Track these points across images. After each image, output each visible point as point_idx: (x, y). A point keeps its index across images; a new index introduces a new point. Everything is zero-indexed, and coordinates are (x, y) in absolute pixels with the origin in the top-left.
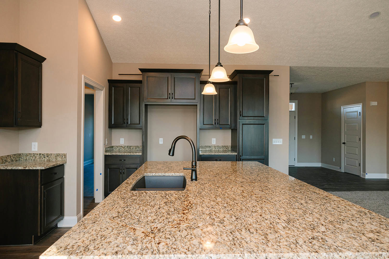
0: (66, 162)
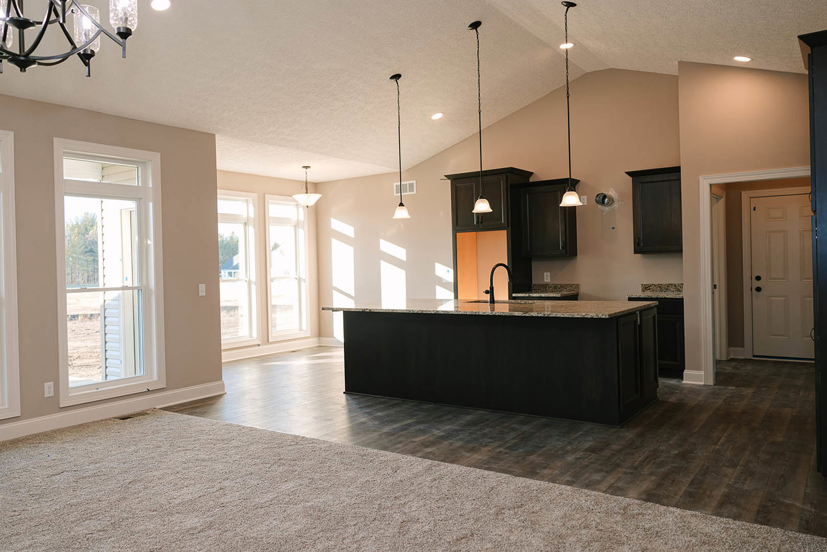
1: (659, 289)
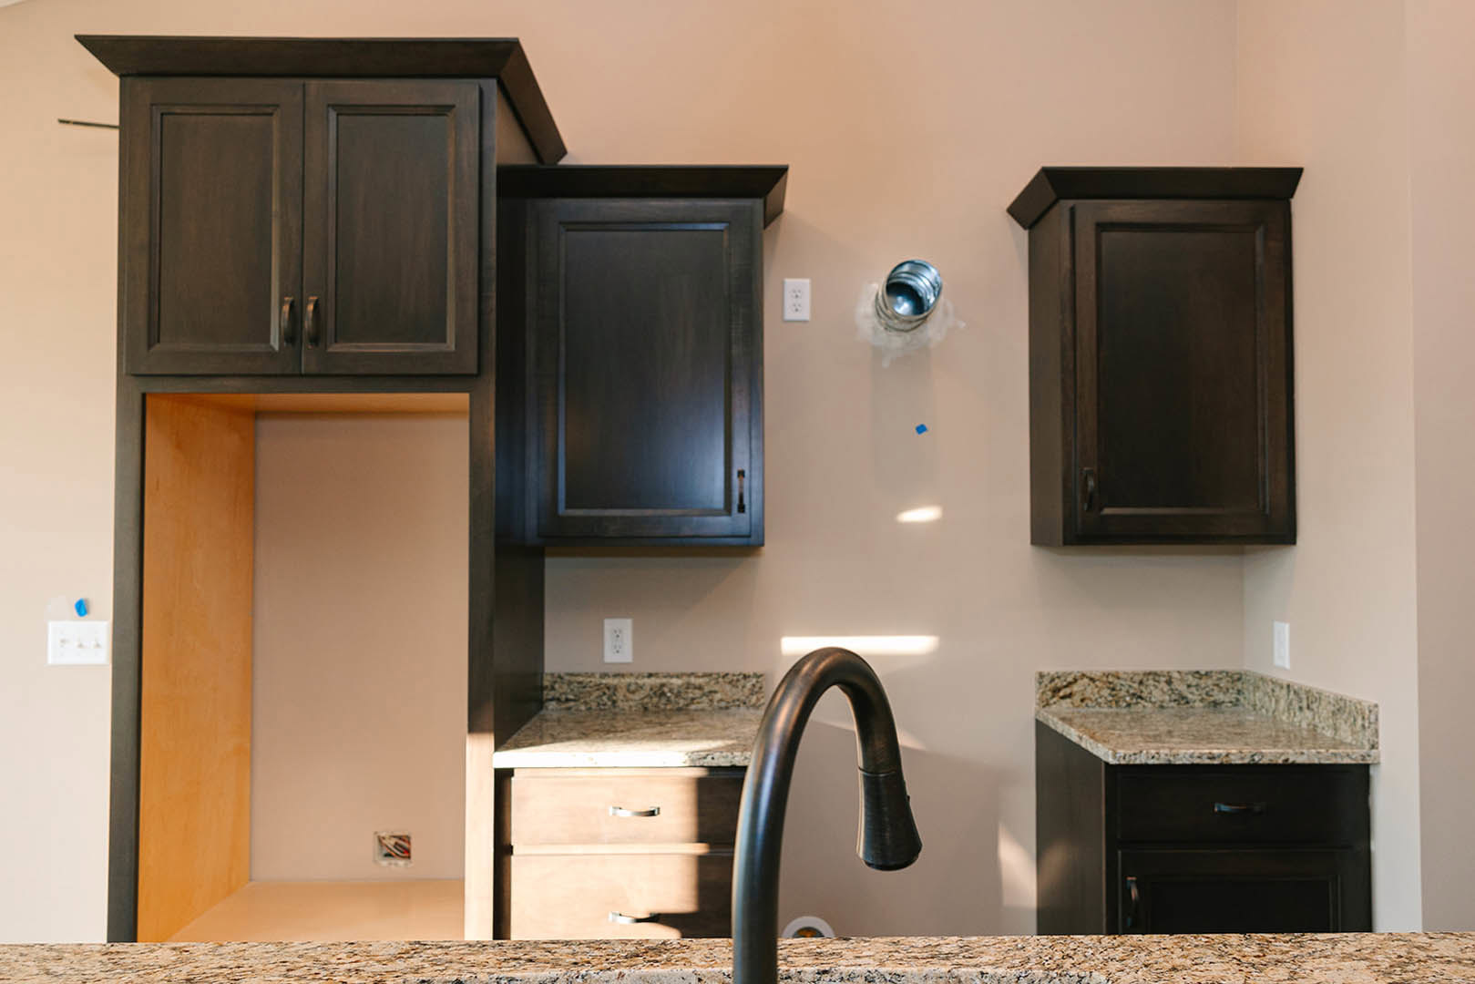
1: (1106, 692)
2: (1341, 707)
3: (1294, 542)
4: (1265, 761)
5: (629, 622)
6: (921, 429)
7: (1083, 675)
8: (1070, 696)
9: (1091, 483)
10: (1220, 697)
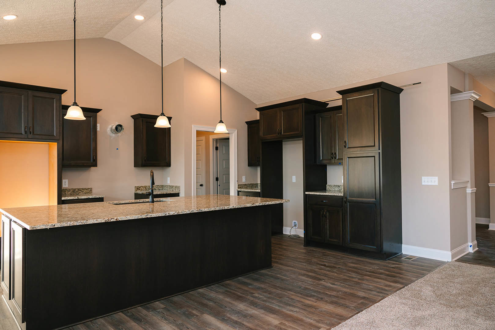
0: (180, 193)
1: (145, 189)
2: (176, 187)
3: (170, 166)
4: (168, 193)
5: (67, 180)
6: (117, 149)
7: (142, 186)
8: (140, 189)
9: (145, 159)
10: (160, 189)
